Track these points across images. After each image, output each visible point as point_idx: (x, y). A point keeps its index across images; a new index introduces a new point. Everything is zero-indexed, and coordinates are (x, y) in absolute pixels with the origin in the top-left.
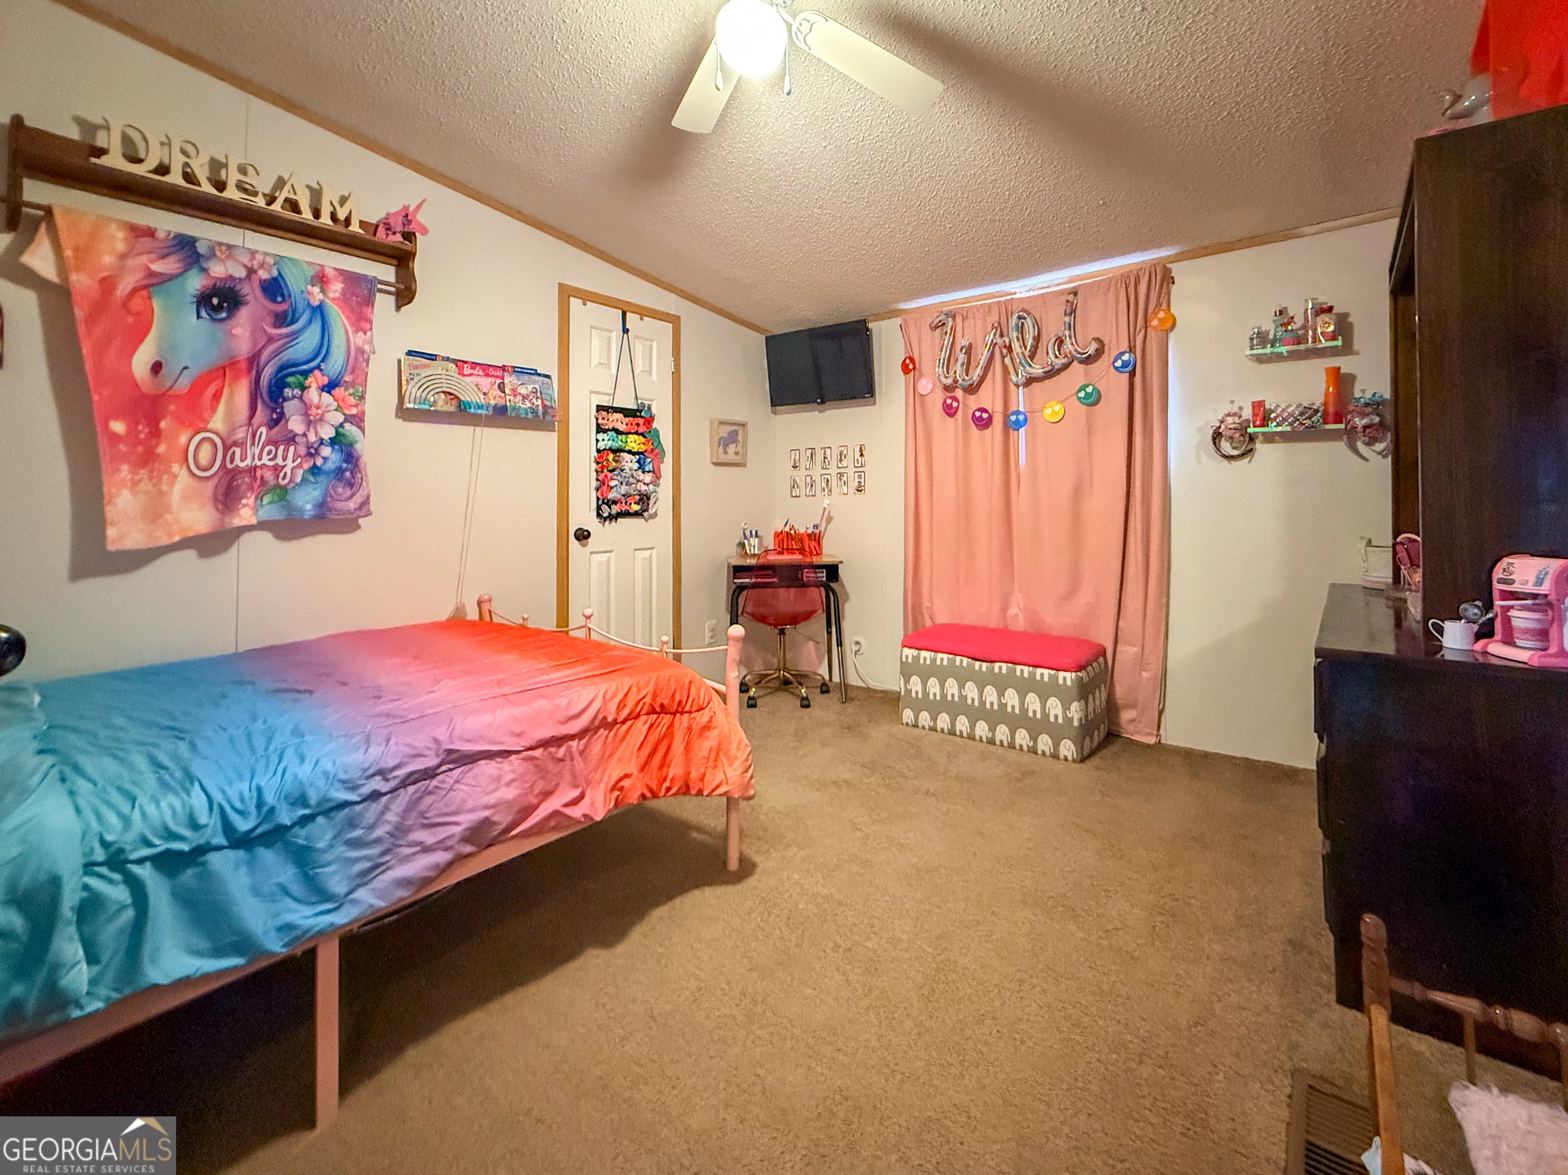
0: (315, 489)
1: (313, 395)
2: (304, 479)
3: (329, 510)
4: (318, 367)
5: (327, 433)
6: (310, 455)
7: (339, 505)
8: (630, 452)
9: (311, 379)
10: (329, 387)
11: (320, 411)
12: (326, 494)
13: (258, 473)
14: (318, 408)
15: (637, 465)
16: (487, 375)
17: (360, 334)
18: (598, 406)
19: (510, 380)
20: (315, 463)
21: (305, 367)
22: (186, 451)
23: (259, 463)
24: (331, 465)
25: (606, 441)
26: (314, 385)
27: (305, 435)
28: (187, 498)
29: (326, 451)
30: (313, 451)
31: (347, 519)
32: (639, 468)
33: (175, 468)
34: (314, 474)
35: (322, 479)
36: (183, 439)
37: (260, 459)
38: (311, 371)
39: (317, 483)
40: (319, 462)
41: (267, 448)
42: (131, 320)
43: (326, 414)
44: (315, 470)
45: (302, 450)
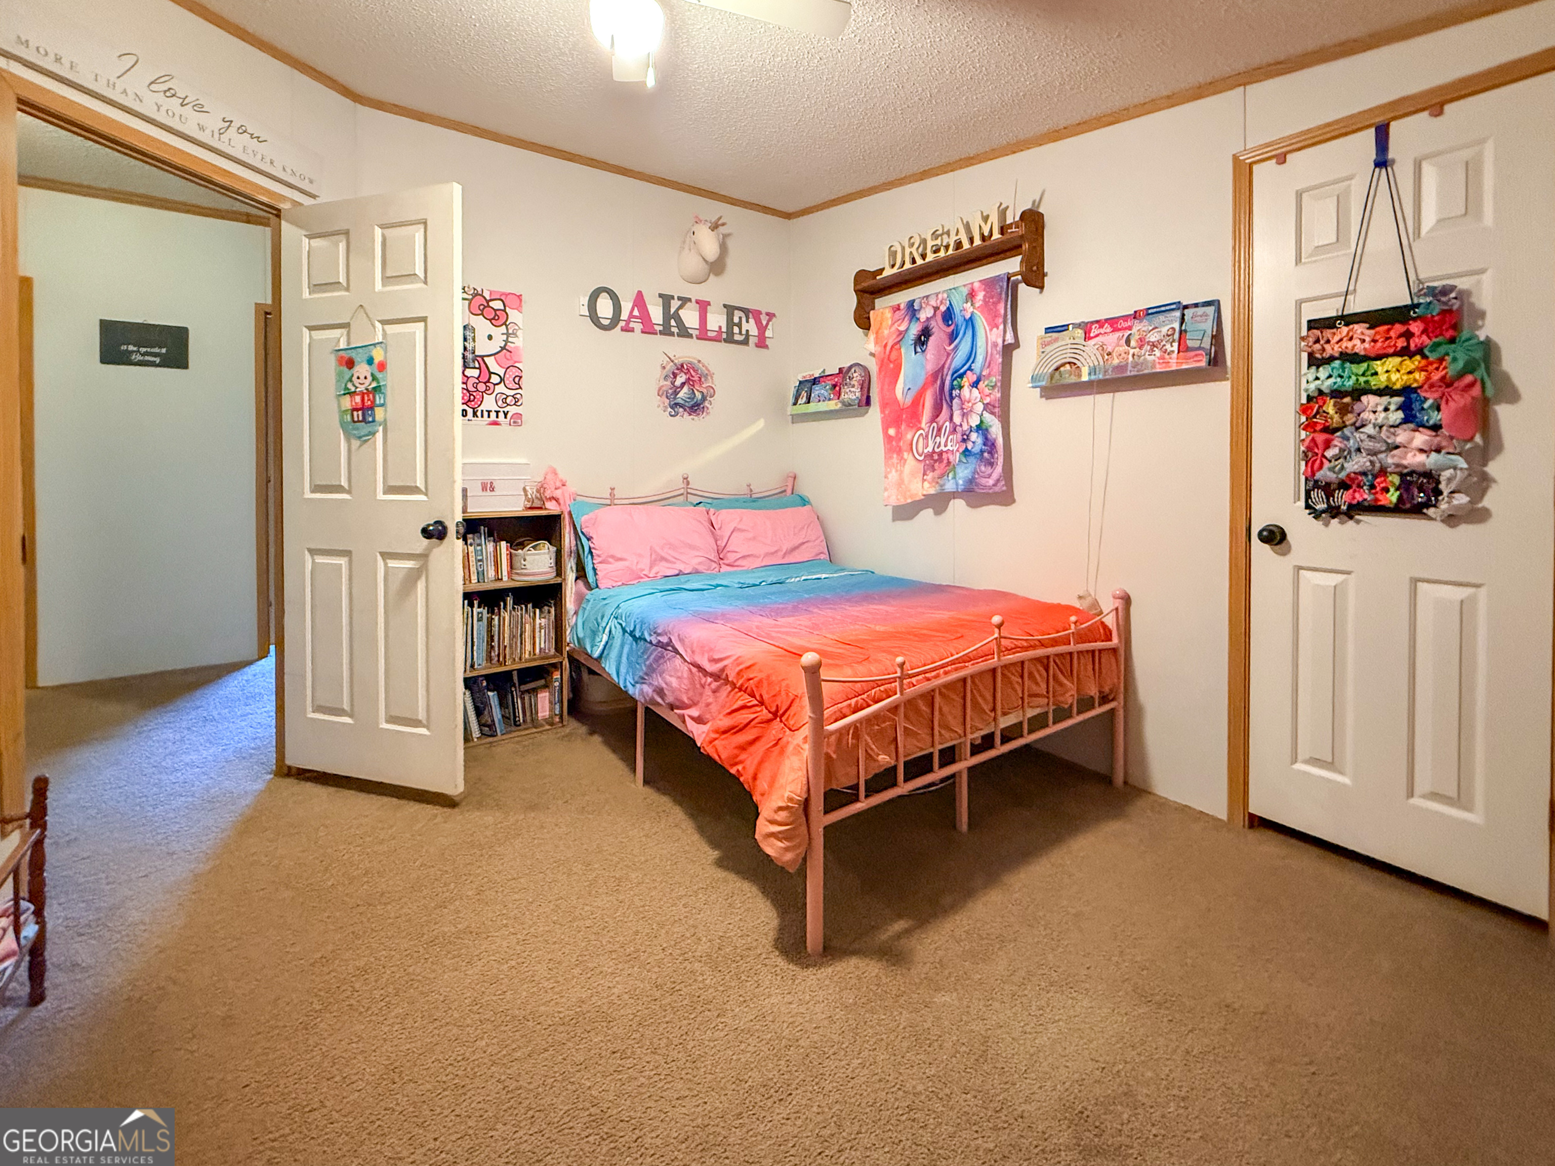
0: (966, 468)
1: (966, 392)
2: (960, 461)
3: (977, 485)
4: (970, 369)
5: (974, 421)
6: (964, 441)
7: (983, 481)
8: (1380, 393)
9: (965, 379)
10: (975, 384)
11: (970, 405)
12: (975, 472)
13: (945, 456)
14: (968, 402)
15: (1400, 415)
16: (1115, 330)
17: (995, 329)
18: (1309, 322)
19: (1138, 327)
20: (966, 448)
21: (962, 371)
22: (911, 444)
23: (945, 449)
24: (977, 449)
25: (1325, 379)
26: (967, 384)
27: (961, 425)
28: (913, 474)
29: (974, 436)
30: (965, 437)
31: (988, 494)
32: (1405, 421)
33: (905, 455)
34: (966, 456)
35: (972, 459)
36: (909, 436)
37: (945, 446)
38: (965, 373)
39: (968, 462)
40: (970, 446)
41: (951, 437)
42: (892, 366)
43: (974, 406)
44: (966, 453)
45: (959, 437)
